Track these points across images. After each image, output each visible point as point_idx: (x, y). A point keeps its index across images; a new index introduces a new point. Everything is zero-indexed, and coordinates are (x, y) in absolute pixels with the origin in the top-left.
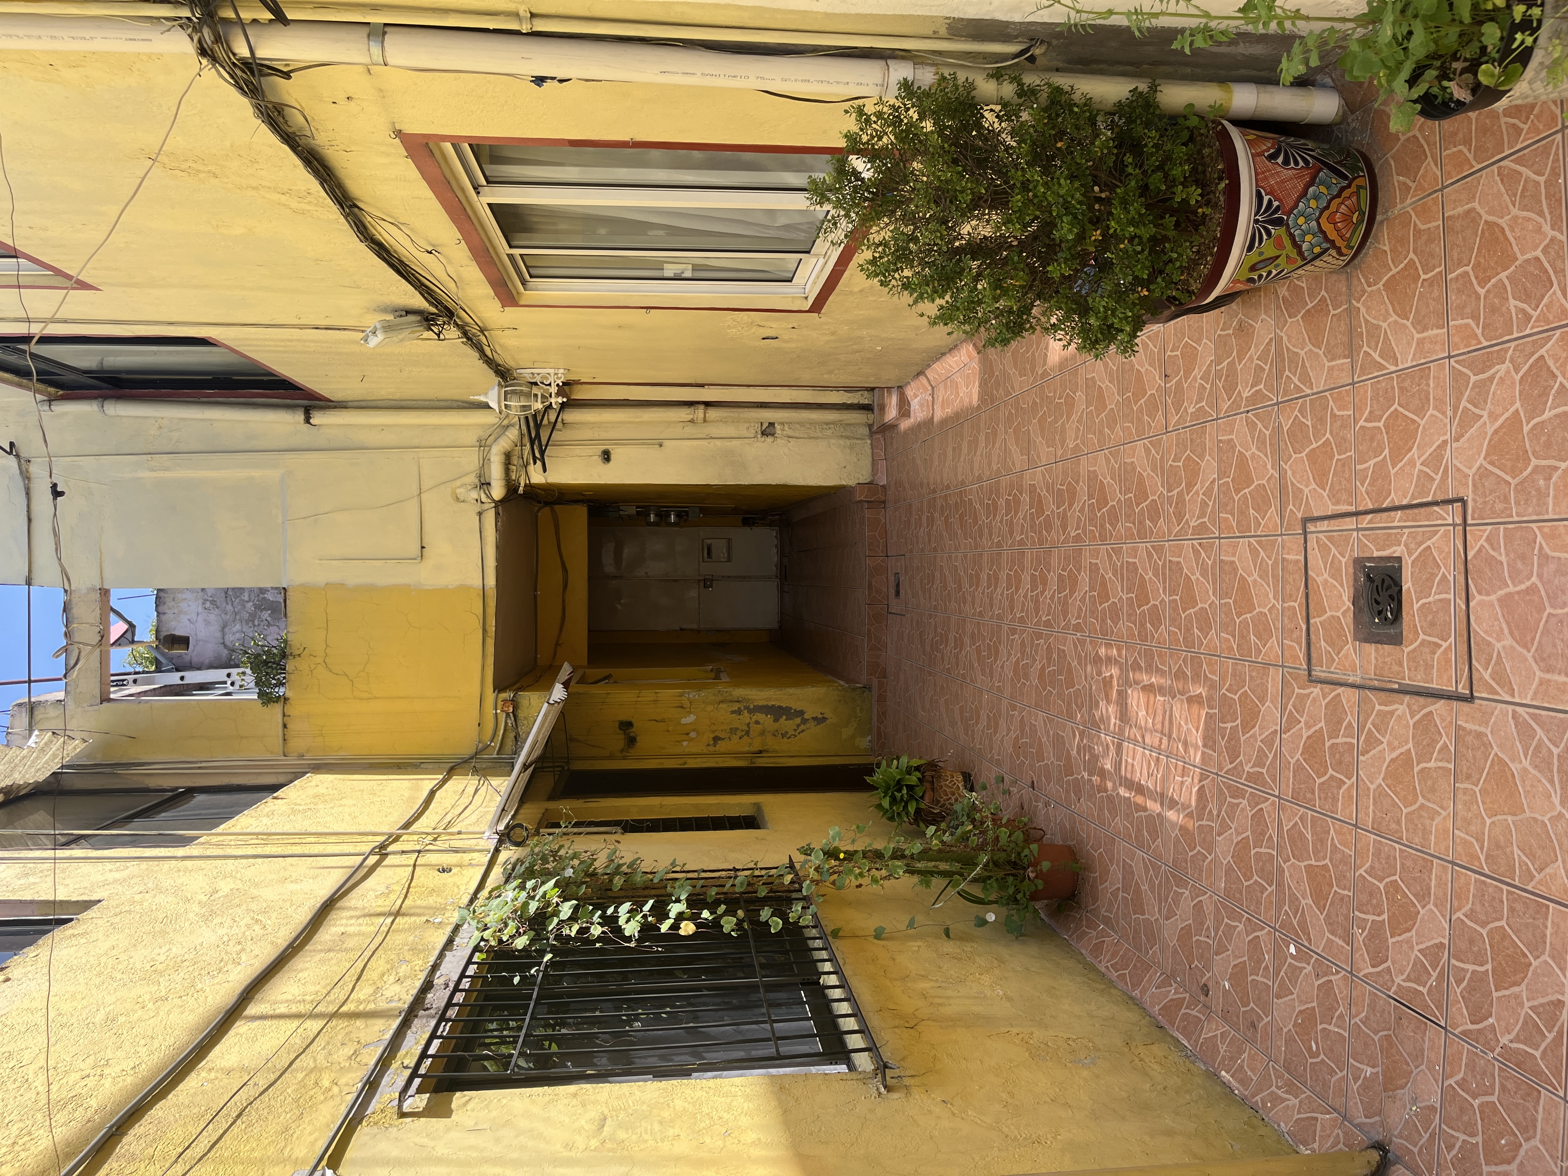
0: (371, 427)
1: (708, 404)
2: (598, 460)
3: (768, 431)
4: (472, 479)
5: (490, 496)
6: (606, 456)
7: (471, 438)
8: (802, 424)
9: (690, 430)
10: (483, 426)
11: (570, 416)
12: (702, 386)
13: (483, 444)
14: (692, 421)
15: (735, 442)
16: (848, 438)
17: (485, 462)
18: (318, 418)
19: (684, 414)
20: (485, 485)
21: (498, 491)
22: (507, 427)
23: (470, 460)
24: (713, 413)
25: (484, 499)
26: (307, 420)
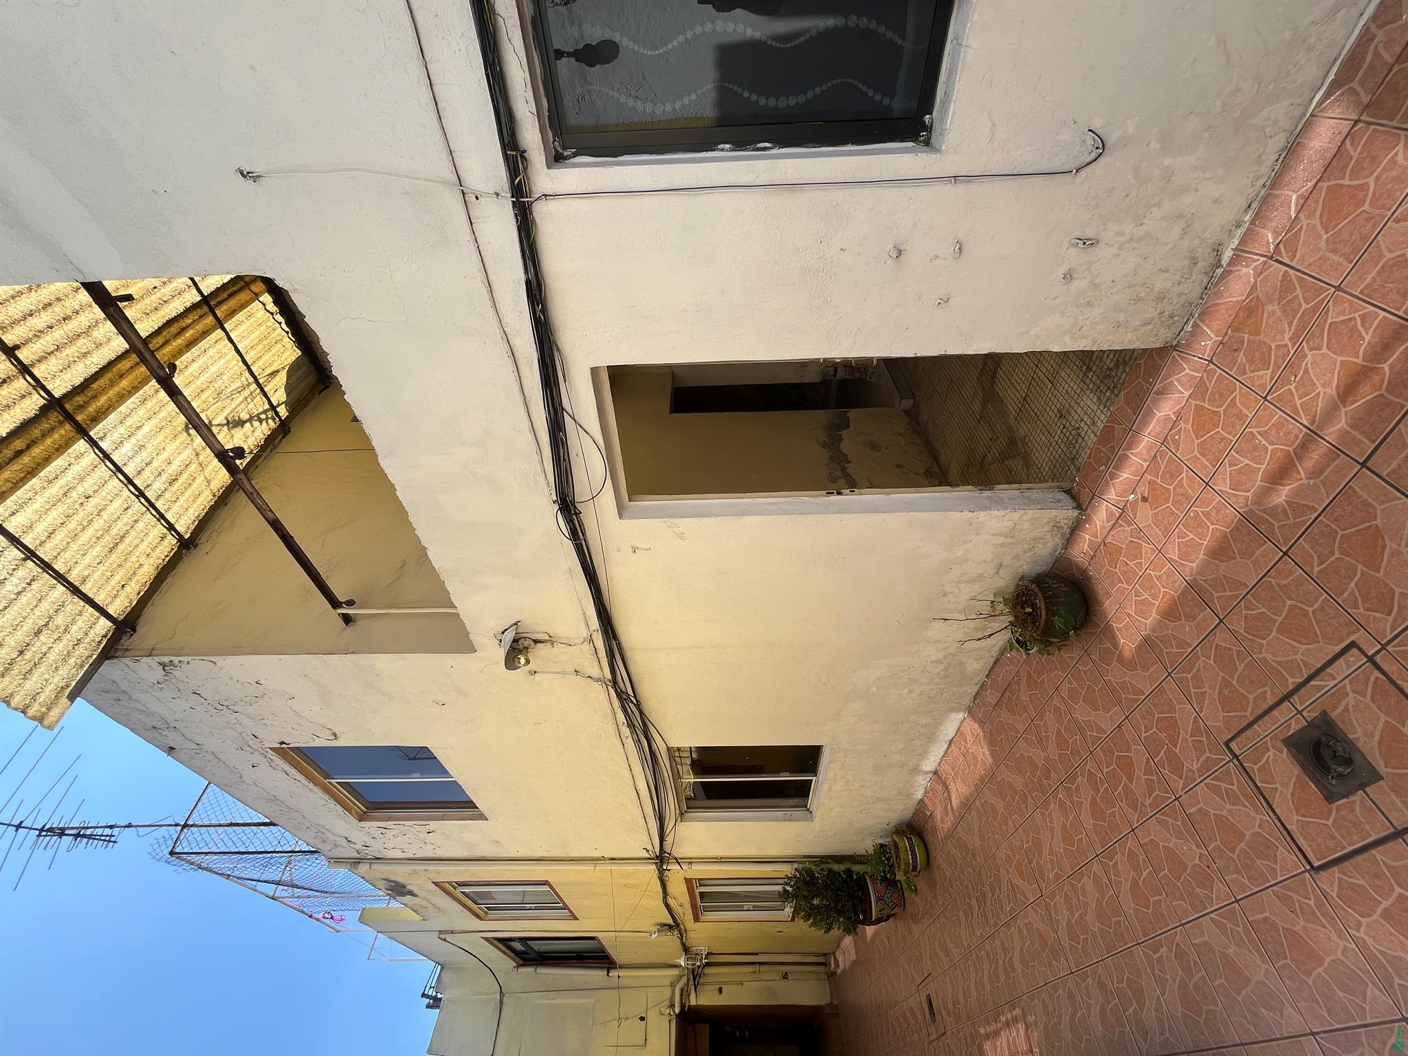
0: (631, 977)
1: (760, 963)
2: (717, 992)
3: (785, 977)
4: (667, 1003)
5: (674, 1012)
6: (720, 990)
7: (667, 982)
8: (798, 972)
9: (754, 977)
10: (672, 976)
11: (708, 970)
12: (757, 954)
13: (673, 985)
14: (754, 972)
15: (773, 983)
16: (818, 980)
17: (673, 993)
18: (613, 973)
19: (750, 968)
20: (672, 1006)
21: (677, 1010)
22: (682, 976)
23: (667, 993)
24: (763, 968)
25: (672, 1013)
26: (608, 973)
